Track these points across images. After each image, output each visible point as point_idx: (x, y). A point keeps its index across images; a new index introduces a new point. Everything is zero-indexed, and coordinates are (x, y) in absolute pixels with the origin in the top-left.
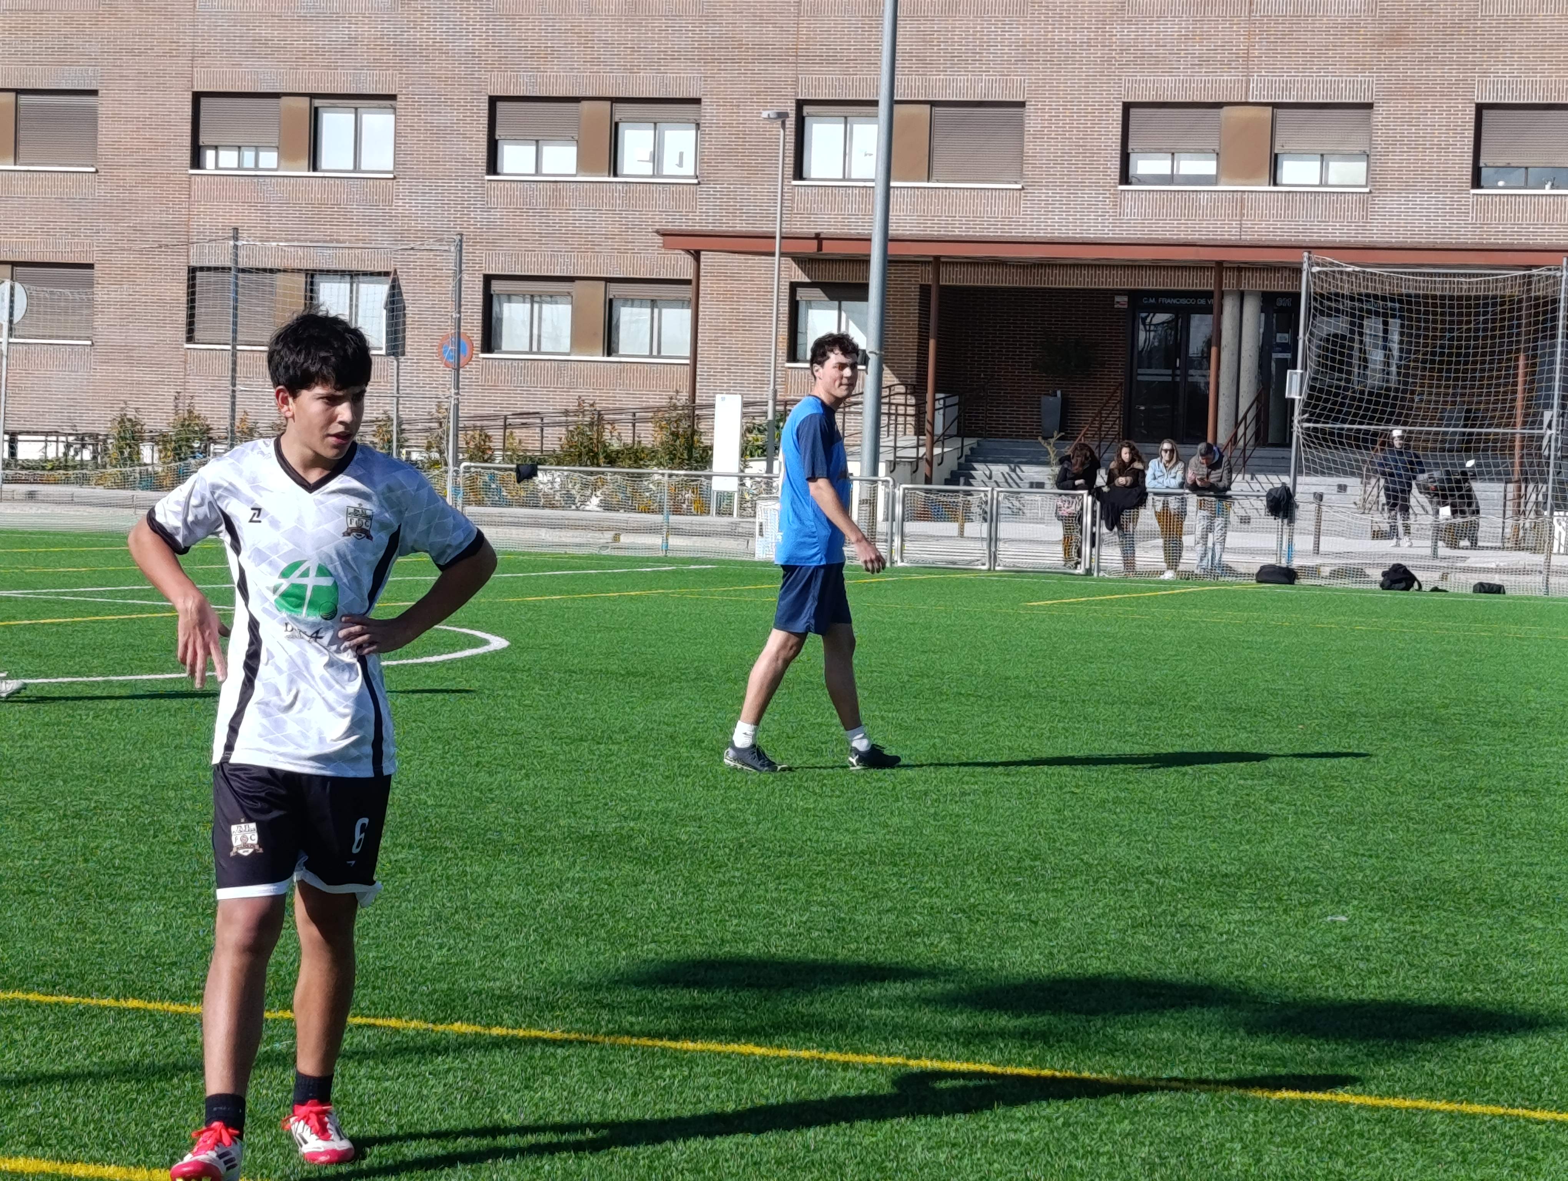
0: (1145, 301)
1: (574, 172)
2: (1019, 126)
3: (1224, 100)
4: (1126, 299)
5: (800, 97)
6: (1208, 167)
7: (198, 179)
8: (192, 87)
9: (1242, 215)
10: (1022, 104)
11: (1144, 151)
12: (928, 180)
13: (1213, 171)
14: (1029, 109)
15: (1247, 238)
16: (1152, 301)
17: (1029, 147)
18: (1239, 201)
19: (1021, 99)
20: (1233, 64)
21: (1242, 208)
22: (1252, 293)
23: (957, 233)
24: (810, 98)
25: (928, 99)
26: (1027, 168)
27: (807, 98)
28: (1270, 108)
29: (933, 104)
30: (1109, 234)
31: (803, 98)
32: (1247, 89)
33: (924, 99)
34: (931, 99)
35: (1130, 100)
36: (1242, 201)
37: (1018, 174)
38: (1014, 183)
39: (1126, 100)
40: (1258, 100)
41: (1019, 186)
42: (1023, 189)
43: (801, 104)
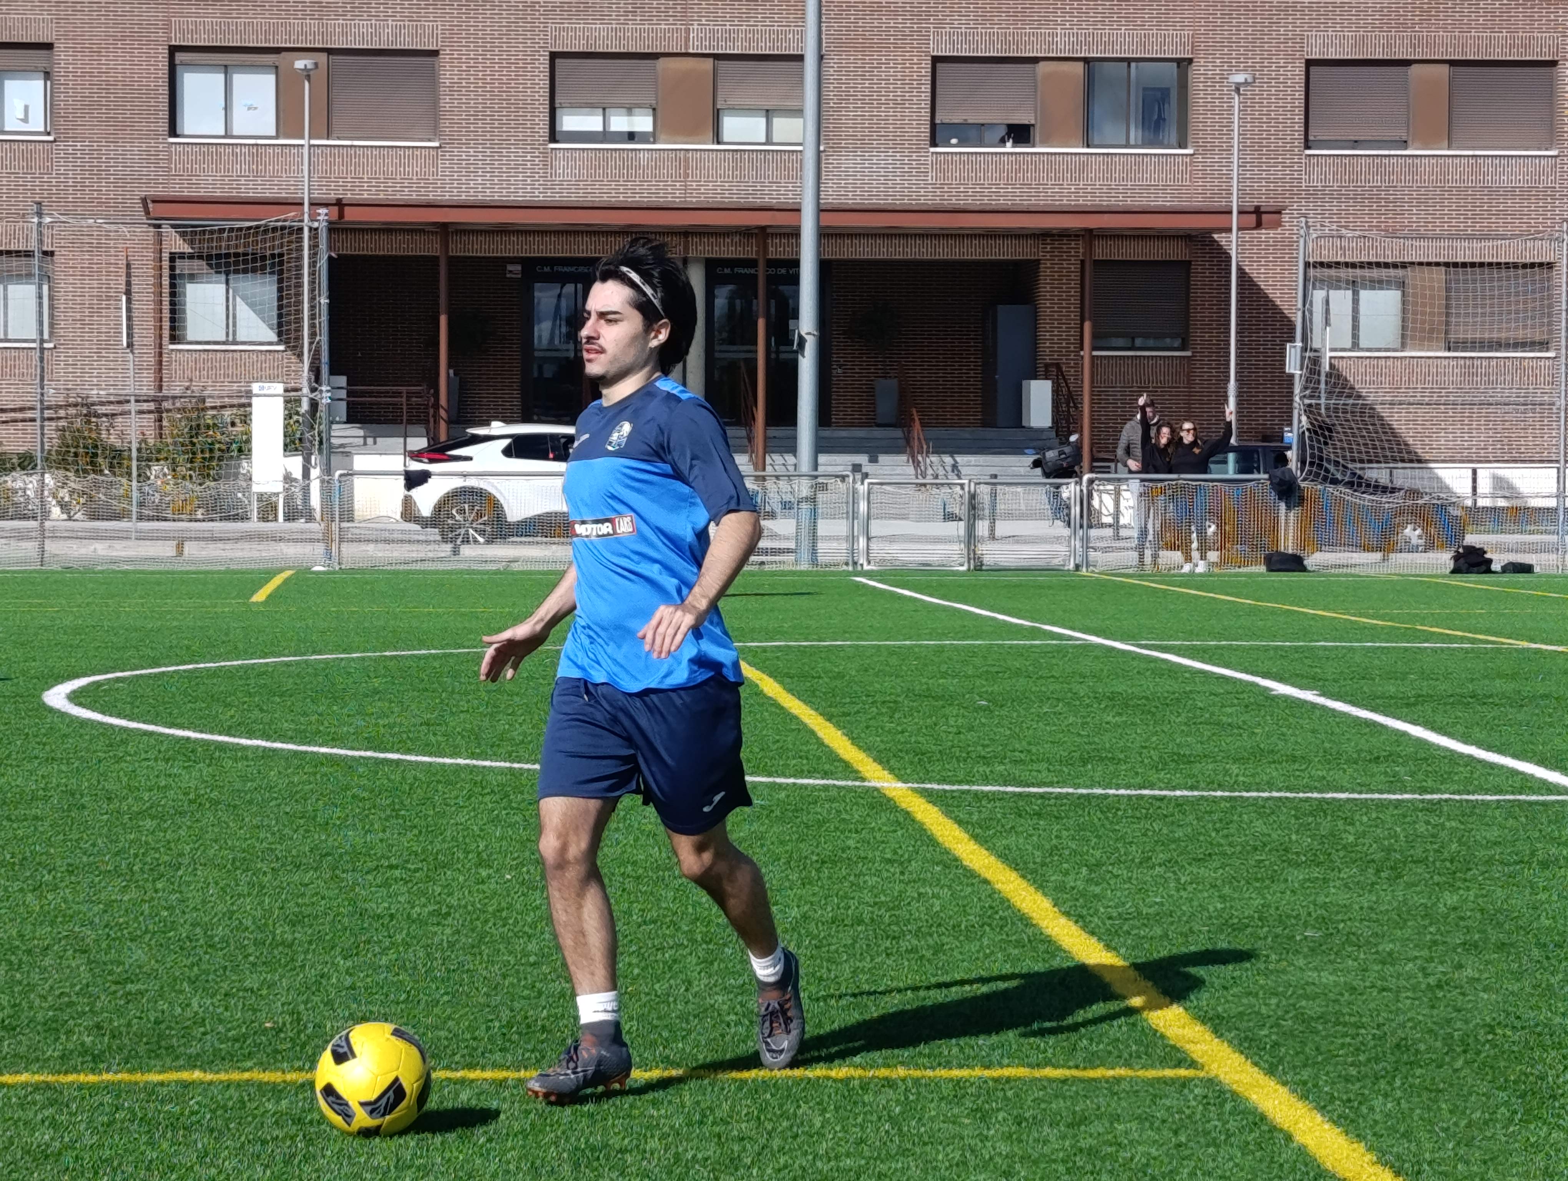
0: (539, 269)
2: (432, 79)
3: (662, 51)
4: (519, 268)
5: (172, 43)
6: (643, 123)
9: (687, 175)
10: (435, 53)
11: (572, 106)
12: (329, 138)
13: (650, 128)
14: (444, 57)
15: (693, 200)
16: (548, 269)
17: (445, 102)
18: (683, 159)
19: (435, 48)
21: (687, 168)
23: (366, 196)
24: (185, 44)
25: (325, 46)
26: (444, 124)
27: (182, 43)
28: (711, 60)
29: (330, 51)
30: (540, 196)
31: (177, 43)
32: (687, 39)
33: (321, 46)
34: (329, 46)
35: (557, 50)
36: (686, 160)
37: (435, 131)
38: (429, 140)
39: (553, 50)
40: (699, 51)
41: (436, 144)
42: (440, 147)
43: (173, 50)
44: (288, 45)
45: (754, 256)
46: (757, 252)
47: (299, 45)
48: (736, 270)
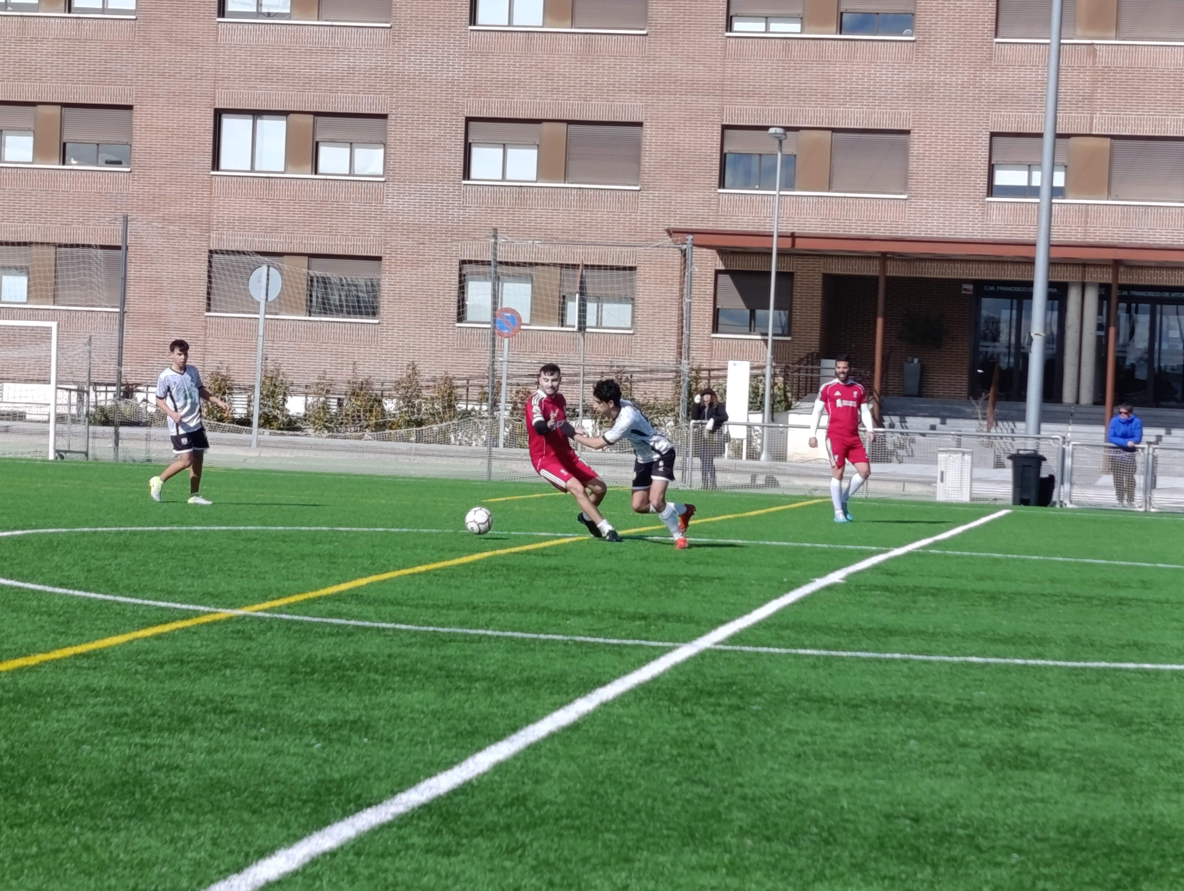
0: (986, 288)
2: (905, 150)
3: (1072, 132)
4: (970, 287)
5: (725, 123)
8: (215, 104)
9: (1087, 223)
10: (907, 132)
11: (1005, 164)
12: (829, 191)
13: (1062, 186)
14: (914, 135)
15: (1091, 240)
16: (992, 288)
17: (913, 166)
18: (1086, 211)
19: (907, 128)
20: (1080, 104)
21: (1086, 217)
22: (1092, 284)
23: (854, 233)
24: (733, 124)
26: (912, 183)
28: (1109, 140)
29: (833, 130)
31: (727, 123)
32: (1091, 124)
34: (832, 126)
37: (904, 187)
38: (901, 194)
39: (993, 131)
40: (1100, 133)
41: (905, 197)
42: (908, 199)
43: (724, 128)
44: (803, 125)
45: (1107, 282)
46: (1110, 279)
47: (811, 126)
48: (1131, 292)
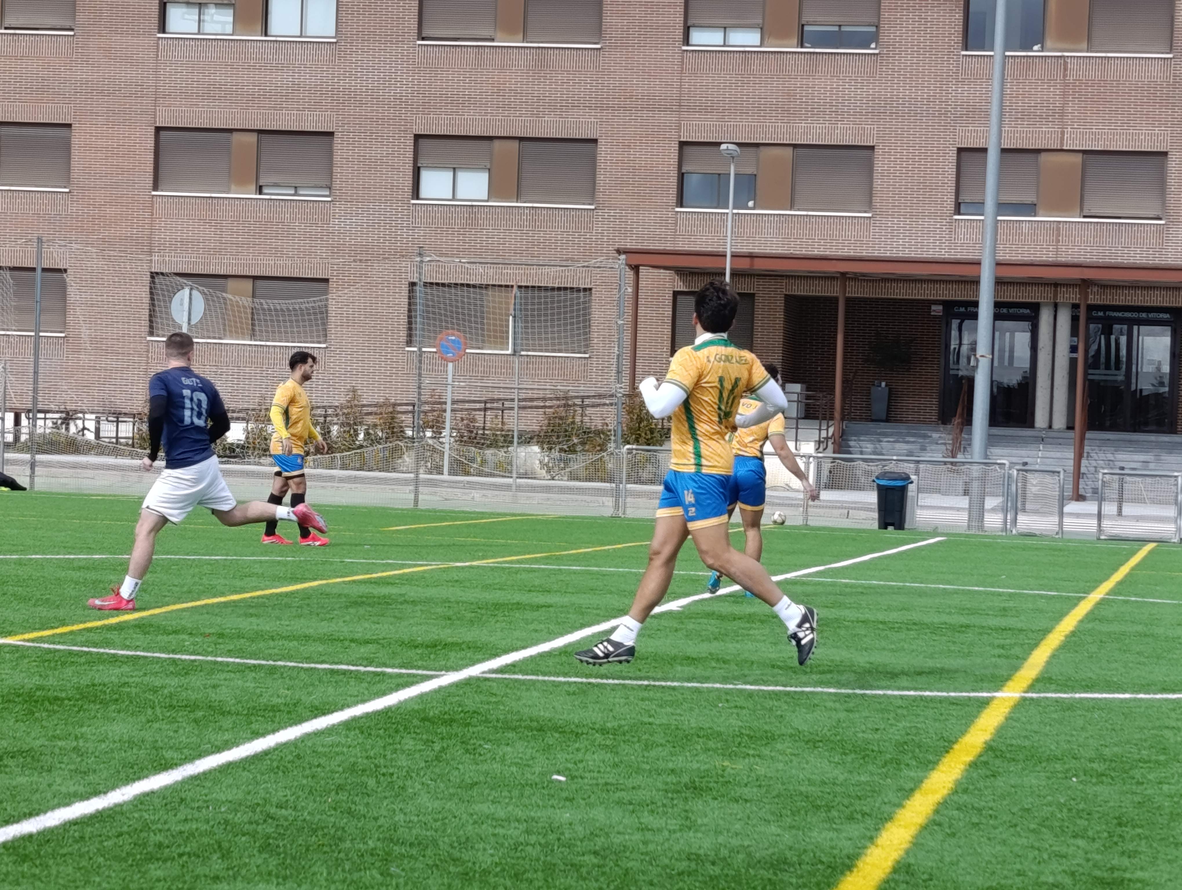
0: (954, 309)
1: (486, 198)
2: (870, 165)
3: (1043, 147)
4: (941, 308)
7: (159, 200)
8: (155, 122)
9: (1058, 241)
10: (872, 148)
12: (791, 210)
14: (878, 152)
15: (1062, 259)
16: (961, 309)
17: (877, 183)
18: (1056, 229)
19: (871, 144)
20: (1050, 118)
21: (1058, 235)
22: (1065, 305)
23: (816, 252)
24: (691, 140)
25: (791, 142)
26: (876, 200)
27: (688, 140)
28: (1080, 155)
29: (795, 146)
30: (945, 254)
31: (685, 140)
32: (1062, 139)
33: (788, 142)
34: (794, 142)
35: (963, 146)
36: (1058, 229)
37: (869, 205)
38: (865, 212)
39: (960, 146)
40: (1071, 148)
41: (870, 215)
42: (872, 217)
43: (683, 145)
44: (764, 142)
45: (1077, 302)
46: (1080, 299)
47: (772, 142)
48: (1107, 313)
